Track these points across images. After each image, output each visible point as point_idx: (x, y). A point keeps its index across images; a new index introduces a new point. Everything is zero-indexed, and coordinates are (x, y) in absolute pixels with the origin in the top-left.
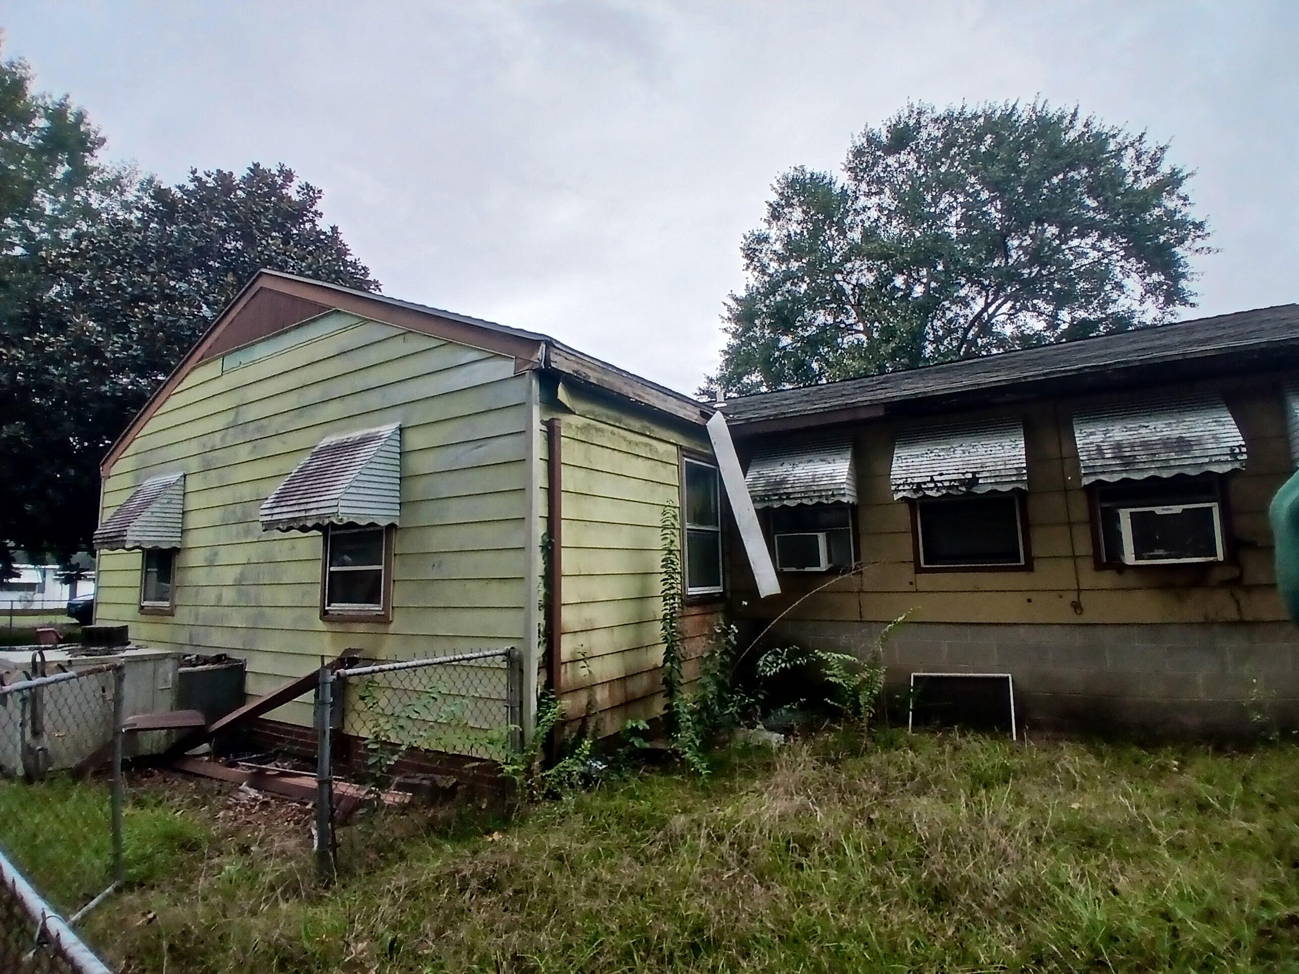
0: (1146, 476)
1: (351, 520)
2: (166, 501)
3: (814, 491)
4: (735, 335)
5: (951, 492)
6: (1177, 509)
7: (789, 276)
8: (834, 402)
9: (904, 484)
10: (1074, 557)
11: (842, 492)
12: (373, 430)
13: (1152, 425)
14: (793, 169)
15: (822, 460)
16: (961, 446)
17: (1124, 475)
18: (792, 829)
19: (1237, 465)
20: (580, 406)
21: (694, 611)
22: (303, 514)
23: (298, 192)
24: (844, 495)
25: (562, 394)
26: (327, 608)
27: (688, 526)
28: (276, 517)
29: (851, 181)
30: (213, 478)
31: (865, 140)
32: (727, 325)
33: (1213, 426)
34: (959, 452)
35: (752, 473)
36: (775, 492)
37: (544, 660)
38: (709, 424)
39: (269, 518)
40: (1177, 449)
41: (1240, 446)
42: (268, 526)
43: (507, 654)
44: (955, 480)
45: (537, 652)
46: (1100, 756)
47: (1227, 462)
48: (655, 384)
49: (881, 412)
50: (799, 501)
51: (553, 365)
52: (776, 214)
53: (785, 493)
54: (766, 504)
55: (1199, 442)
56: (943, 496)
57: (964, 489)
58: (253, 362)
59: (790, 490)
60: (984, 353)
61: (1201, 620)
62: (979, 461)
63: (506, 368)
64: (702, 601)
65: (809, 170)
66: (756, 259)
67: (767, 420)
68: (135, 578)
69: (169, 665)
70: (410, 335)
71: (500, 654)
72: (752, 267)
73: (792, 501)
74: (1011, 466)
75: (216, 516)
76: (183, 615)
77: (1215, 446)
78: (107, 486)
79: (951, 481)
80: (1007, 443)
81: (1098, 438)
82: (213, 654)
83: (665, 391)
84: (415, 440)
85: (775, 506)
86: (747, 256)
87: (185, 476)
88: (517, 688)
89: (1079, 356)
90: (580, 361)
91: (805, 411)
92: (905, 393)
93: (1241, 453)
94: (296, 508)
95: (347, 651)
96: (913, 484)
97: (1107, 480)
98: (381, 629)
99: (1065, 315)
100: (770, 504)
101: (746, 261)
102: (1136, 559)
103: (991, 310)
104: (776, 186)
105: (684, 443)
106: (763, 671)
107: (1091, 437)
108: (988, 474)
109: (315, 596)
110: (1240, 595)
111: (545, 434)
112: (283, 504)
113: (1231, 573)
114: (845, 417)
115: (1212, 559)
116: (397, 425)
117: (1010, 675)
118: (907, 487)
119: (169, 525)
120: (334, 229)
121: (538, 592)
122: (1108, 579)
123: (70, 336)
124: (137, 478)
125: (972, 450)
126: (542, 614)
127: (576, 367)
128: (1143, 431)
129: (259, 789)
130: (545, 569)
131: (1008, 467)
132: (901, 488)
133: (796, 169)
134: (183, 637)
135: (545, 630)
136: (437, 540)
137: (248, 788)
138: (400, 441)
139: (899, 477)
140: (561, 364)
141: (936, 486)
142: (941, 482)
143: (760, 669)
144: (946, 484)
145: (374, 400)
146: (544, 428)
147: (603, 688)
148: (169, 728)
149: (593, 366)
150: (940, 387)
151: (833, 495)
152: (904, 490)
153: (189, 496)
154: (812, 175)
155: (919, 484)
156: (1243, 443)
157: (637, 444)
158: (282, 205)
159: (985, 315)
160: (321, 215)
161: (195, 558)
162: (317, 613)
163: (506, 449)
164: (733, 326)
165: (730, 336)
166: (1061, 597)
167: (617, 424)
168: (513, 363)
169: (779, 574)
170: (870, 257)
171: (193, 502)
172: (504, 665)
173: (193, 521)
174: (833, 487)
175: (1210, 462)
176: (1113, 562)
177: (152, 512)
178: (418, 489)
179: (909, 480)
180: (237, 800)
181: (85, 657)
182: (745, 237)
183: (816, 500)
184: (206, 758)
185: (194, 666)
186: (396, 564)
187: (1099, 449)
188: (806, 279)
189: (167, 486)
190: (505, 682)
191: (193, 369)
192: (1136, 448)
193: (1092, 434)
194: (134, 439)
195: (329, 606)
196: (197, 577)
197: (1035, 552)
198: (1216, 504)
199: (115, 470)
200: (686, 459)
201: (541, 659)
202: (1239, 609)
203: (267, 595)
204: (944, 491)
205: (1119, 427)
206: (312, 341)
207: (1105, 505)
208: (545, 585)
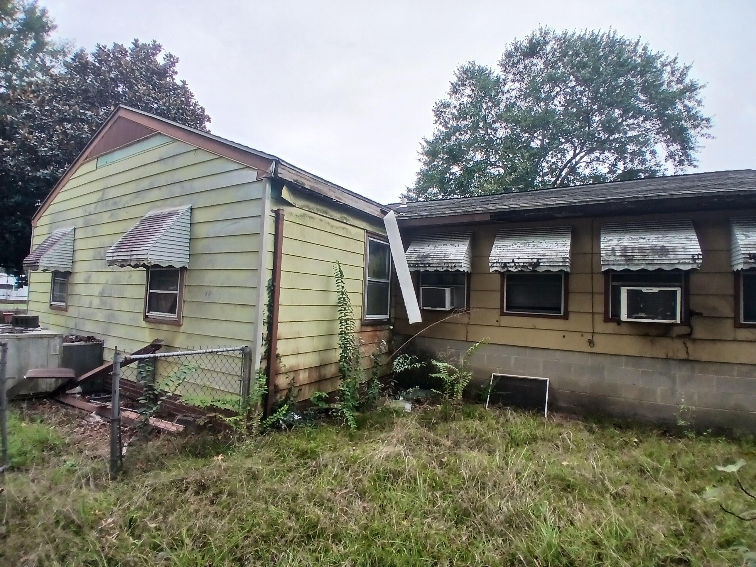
0: (639, 268)
1: (156, 263)
2: (63, 243)
3: (445, 263)
4: (425, 163)
5: (523, 269)
6: (655, 290)
7: (457, 129)
8: (462, 210)
9: (496, 263)
10: (593, 313)
11: (460, 265)
12: (175, 209)
13: (647, 237)
14: (468, 63)
15: (451, 245)
16: (533, 242)
17: (626, 267)
18: (391, 466)
19: (695, 266)
20: (300, 203)
21: (369, 329)
22: (129, 258)
23: (165, 59)
24: (461, 266)
25: (285, 194)
26: (147, 314)
27: (368, 278)
28: (115, 258)
29: (503, 73)
30: (89, 232)
31: (513, 47)
32: (421, 156)
33: (684, 241)
34: (531, 245)
35: (410, 249)
36: (422, 262)
37: (265, 355)
38: (386, 218)
39: (111, 258)
40: (659, 254)
41: (698, 255)
42: (111, 263)
43: (243, 350)
44: (526, 263)
45: (260, 350)
46: (591, 431)
47: (689, 263)
48: (350, 191)
49: (488, 218)
50: (435, 268)
51: (279, 175)
52: (455, 90)
53: (428, 263)
54: (416, 269)
55: (674, 250)
56: (519, 271)
57: (531, 268)
58: (114, 162)
59: (431, 262)
60: (572, 184)
61: (665, 357)
62: (542, 252)
63: (252, 175)
64: (373, 324)
65: (477, 64)
66: (442, 118)
67: (422, 218)
68: (48, 288)
69: (57, 341)
70: (199, 151)
71: (239, 350)
72: (439, 122)
73: (432, 268)
74: (560, 257)
75: (89, 254)
76: (72, 311)
77: (683, 253)
78: (36, 232)
79: (524, 263)
80: (560, 242)
81: (613, 243)
82: (86, 335)
83: (357, 196)
84: (199, 216)
85: (421, 271)
86: (436, 115)
87: (75, 229)
88: (247, 370)
89: (614, 191)
90: (298, 174)
91: (444, 214)
92: (505, 207)
93: (698, 259)
94: (125, 253)
95: (157, 340)
96: (502, 263)
97: (615, 269)
98: (175, 328)
99: (621, 165)
100: (419, 269)
101: (436, 118)
102: (628, 318)
103: (577, 158)
104: (457, 72)
105: (369, 228)
106: (396, 368)
107: (610, 242)
108: (546, 260)
109: (141, 306)
110: (689, 344)
111: (274, 218)
112: (119, 250)
113: (685, 330)
114: (466, 220)
115: (673, 321)
116: (189, 206)
117: (548, 379)
118: (498, 265)
119: (65, 257)
120: (184, 82)
121: (264, 313)
122: (611, 327)
123: (18, 141)
124: (51, 228)
125: (539, 245)
126: (266, 328)
127: (296, 178)
128: (641, 240)
129: (101, 416)
130: (269, 301)
131: (558, 257)
132: (495, 265)
133: (469, 62)
134: (71, 324)
135: (267, 337)
136: (209, 278)
137: (95, 416)
138: (191, 217)
139: (494, 258)
140: (285, 175)
141: (515, 265)
142: (518, 263)
143: (394, 367)
144: (521, 264)
145: (177, 190)
146: (274, 215)
147: (305, 372)
148: (57, 378)
149: (307, 178)
150: (526, 205)
151: (455, 266)
152: (496, 266)
153: (77, 241)
154: (479, 67)
155: (505, 263)
156: (701, 253)
157: (337, 228)
158: (151, 66)
159: (573, 161)
160: (176, 73)
161: (78, 278)
162: (142, 316)
163: (249, 226)
164: (425, 158)
165: (422, 164)
166: (582, 336)
167: (325, 215)
168: (256, 173)
169: (422, 311)
170: (506, 121)
171: (79, 245)
172: (241, 356)
173: (79, 256)
174: (455, 261)
175: (678, 263)
176: (615, 318)
177: (55, 250)
178: (200, 246)
179: (500, 261)
180: (88, 422)
181: (7, 334)
182: (436, 103)
183: (445, 269)
184: (79, 396)
185: (73, 342)
186: (185, 290)
187: (613, 250)
188: (469, 132)
189: (64, 235)
190: (240, 366)
191: (81, 165)
192: (635, 251)
193: (611, 240)
194: (49, 205)
195: (148, 313)
196: (79, 289)
197: (570, 309)
198: (680, 288)
199: (40, 223)
200: (370, 238)
201: (264, 354)
202: (687, 353)
203: (117, 304)
204: (519, 269)
205: (628, 237)
206: (145, 151)
207: (614, 284)
208: (268, 311)
